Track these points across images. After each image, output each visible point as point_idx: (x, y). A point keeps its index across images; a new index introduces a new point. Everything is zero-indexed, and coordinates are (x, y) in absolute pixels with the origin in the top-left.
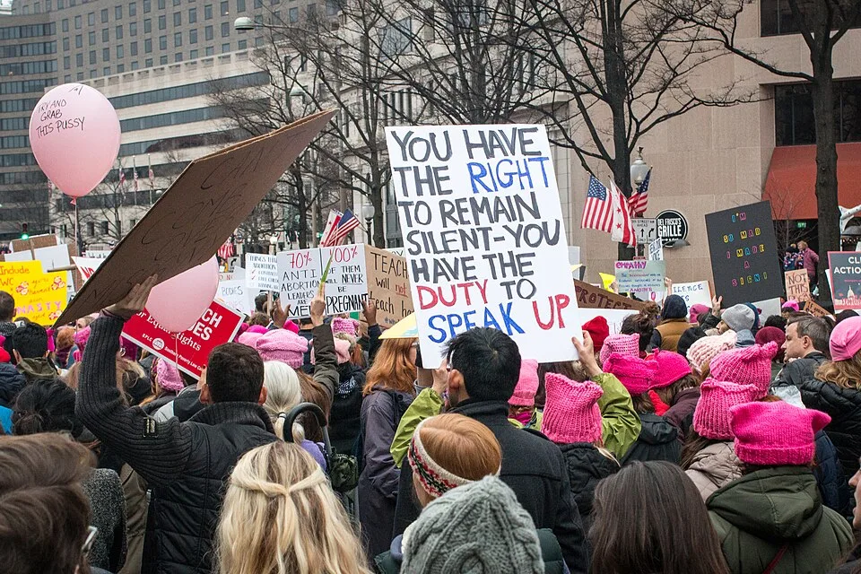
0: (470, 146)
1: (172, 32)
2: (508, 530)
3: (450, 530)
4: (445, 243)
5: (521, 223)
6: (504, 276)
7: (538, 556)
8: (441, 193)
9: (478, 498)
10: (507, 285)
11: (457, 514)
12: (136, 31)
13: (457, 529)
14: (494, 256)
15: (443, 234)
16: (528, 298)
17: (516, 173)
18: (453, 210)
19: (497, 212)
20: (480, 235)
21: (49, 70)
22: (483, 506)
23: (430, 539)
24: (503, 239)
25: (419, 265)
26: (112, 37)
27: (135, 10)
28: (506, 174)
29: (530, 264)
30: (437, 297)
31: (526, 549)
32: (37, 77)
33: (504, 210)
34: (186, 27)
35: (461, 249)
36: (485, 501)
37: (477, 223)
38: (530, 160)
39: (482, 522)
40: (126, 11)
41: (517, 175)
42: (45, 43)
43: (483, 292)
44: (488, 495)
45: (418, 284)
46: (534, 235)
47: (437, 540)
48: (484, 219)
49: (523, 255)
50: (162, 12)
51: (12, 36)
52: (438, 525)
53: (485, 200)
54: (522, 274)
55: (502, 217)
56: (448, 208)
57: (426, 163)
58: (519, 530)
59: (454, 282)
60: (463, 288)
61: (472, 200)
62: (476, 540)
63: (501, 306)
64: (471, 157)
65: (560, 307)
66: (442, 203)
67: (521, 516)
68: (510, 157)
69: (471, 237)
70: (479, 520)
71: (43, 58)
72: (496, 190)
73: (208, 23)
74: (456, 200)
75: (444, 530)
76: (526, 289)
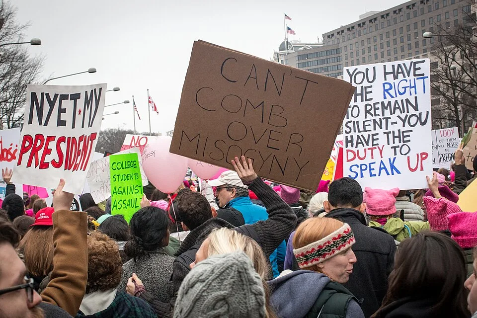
0: (386, 74)
1: (393, 48)
2: (247, 286)
3: (210, 282)
4: (364, 126)
5: (407, 114)
6: (394, 143)
7: (263, 303)
8: (366, 100)
9: (230, 263)
10: (395, 148)
11: (216, 271)
12: (377, 48)
13: (214, 282)
14: (390, 132)
15: (364, 122)
16: (405, 154)
17: (408, 87)
18: (371, 109)
19: (395, 108)
20: (384, 121)
21: (339, 69)
22: (233, 268)
23: (197, 285)
24: (396, 123)
25: (349, 139)
26: (366, 52)
27: (376, 40)
28: (403, 88)
29: (409, 136)
30: (356, 155)
31: (256, 299)
32: (334, 72)
33: (399, 108)
34: (399, 45)
35: (372, 129)
36: (235, 266)
37: (383, 115)
38: (417, 79)
39: (231, 278)
40: (372, 40)
41: (409, 88)
42: (337, 57)
43: (381, 152)
44: (237, 262)
45: (347, 149)
46: (413, 120)
47: (201, 287)
48: (387, 113)
49: (406, 131)
50: (388, 39)
51: (323, 55)
52: (203, 277)
53: (389, 103)
54: (404, 142)
55: (397, 111)
56: (369, 108)
57: (361, 85)
58: (254, 286)
59: (366, 147)
60: (370, 150)
61: (383, 103)
62: (226, 290)
63: (390, 159)
64: (385, 80)
65: (423, 159)
66: (366, 106)
67: (256, 277)
68: (407, 78)
69: (379, 123)
70: (230, 277)
71: (337, 63)
72: (396, 97)
73: (409, 42)
74: (374, 104)
75: (207, 281)
76: (405, 150)
